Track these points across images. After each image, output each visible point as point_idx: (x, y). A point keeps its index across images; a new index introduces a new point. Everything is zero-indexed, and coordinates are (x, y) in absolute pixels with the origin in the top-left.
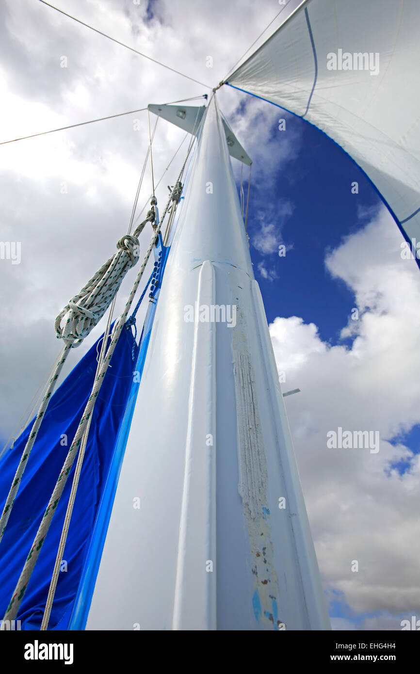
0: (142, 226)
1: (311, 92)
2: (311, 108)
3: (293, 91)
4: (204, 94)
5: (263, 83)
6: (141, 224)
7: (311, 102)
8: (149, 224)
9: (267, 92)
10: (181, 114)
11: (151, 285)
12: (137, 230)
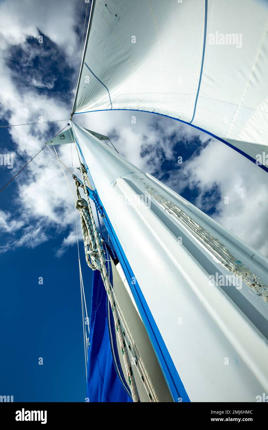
0: (78, 190)
1: (109, 96)
2: (113, 103)
3: (102, 101)
4: (67, 124)
5: (88, 104)
6: (77, 190)
7: (111, 100)
8: (80, 188)
9: (92, 107)
10: (62, 137)
11: (98, 211)
12: (77, 194)
